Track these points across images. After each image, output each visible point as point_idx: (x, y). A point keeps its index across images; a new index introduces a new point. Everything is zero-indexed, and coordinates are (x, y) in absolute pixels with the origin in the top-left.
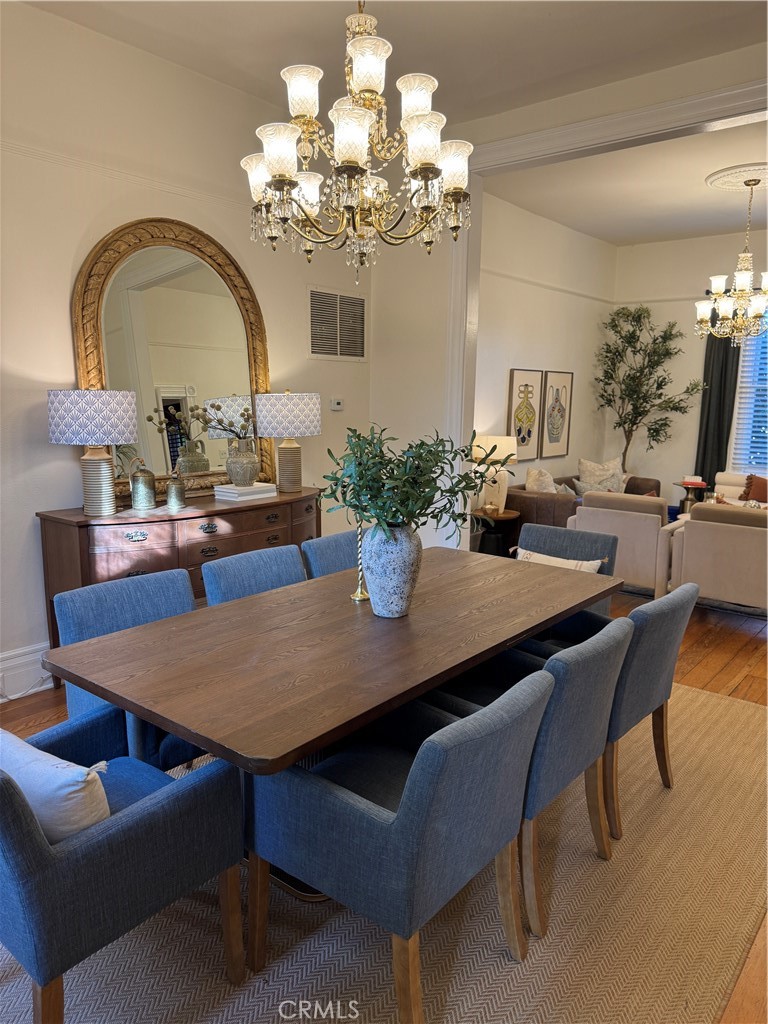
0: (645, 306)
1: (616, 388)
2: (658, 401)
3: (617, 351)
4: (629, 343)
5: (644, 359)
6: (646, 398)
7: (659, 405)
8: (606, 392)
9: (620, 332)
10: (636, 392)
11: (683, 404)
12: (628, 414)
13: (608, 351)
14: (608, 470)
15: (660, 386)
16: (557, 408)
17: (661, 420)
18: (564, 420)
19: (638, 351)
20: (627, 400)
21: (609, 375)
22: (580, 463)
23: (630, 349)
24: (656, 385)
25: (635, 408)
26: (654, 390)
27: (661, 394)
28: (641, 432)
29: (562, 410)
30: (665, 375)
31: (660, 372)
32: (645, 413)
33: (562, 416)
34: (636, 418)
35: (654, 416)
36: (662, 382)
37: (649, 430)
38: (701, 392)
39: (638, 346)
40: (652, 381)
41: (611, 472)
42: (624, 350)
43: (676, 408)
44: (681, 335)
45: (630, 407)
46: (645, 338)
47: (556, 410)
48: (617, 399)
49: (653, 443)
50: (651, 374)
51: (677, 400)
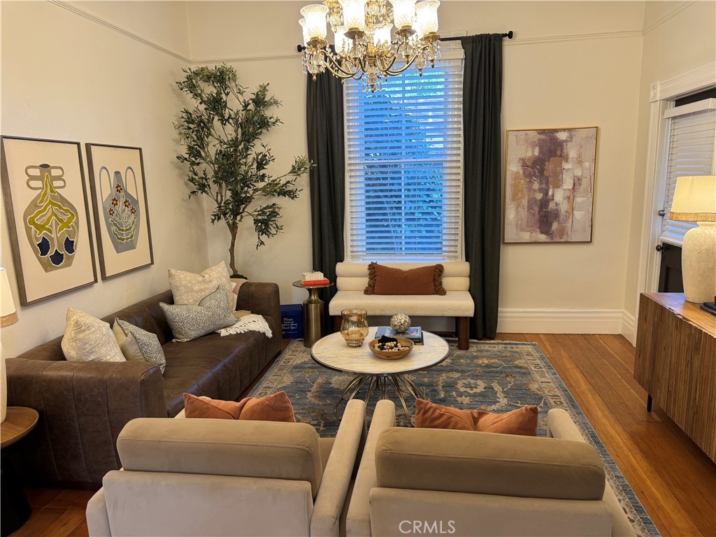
0: (228, 65)
1: (207, 169)
2: (261, 185)
3: (201, 121)
4: (214, 109)
5: (236, 131)
6: (246, 181)
7: (263, 189)
8: (196, 174)
9: (200, 95)
10: (232, 173)
11: (290, 187)
12: (227, 203)
13: (190, 121)
14: (211, 281)
15: (261, 165)
16: (122, 201)
17: (267, 207)
18: (138, 217)
19: (228, 120)
20: (224, 185)
21: (195, 153)
22: (170, 275)
23: (216, 118)
24: (255, 166)
25: (235, 194)
26: (254, 171)
27: (264, 175)
28: (247, 223)
29: (131, 203)
30: (264, 151)
31: (257, 148)
32: (248, 200)
33: (133, 211)
34: (238, 206)
35: (259, 203)
36: (262, 160)
37: (256, 221)
38: (308, 171)
39: (227, 113)
40: (250, 159)
41: (215, 283)
42: (210, 120)
43: (283, 193)
44: (276, 103)
45: (229, 194)
46: (234, 104)
47: (121, 203)
48: (211, 183)
49: (264, 237)
50: (247, 149)
51: (283, 182)
